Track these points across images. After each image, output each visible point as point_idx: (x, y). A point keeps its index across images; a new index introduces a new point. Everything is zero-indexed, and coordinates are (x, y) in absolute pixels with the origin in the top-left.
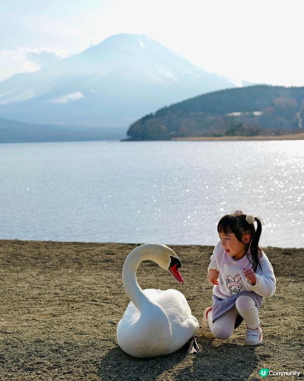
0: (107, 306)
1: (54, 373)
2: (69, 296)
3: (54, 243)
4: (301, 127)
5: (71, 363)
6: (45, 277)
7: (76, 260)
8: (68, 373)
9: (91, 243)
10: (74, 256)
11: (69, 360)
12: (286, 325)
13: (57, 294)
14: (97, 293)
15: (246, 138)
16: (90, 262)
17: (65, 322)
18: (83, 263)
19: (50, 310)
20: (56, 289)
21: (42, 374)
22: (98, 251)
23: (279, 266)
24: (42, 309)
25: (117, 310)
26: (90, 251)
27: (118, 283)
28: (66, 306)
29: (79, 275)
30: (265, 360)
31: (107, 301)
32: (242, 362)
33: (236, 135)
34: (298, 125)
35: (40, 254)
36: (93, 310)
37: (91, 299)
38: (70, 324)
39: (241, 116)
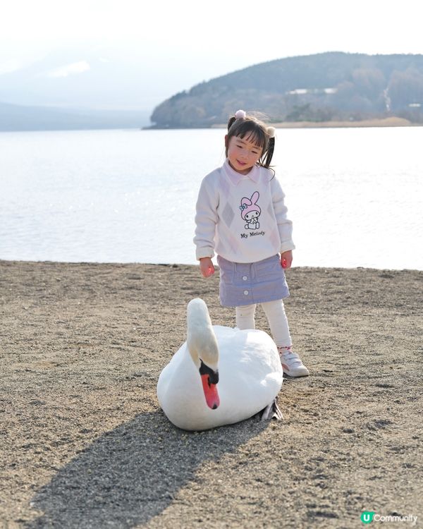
0: (135, 351)
1: (61, 451)
2: (79, 337)
3: (53, 264)
4: (389, 110)
5: (88, 435)
6: (41, 310)
7: (86, 288)
8: (83, 451)
9: (107, 264)
10: (83, 282)
11: (84, 431)
12: (402, 376)
13: (60, 334)
14: (120, 333)
15: (314, 124)
16: (107, 290)
17: (74, 373)
18: (96, 291)
19: (50, 356)
20: (58, 327)
21: (43, 453)
22: (117, 274)
23: (377, 293)
24: (40, 356)
25: (150, 356)
26: (105, 275)
27: (149, 319)
28: (74, 351)
29: (92, 308)
31: (134, 344)
32: (349, 431)
33: (301, 121)
34: (386, 107)
35: (34, 278)
36: (116, 357)
37: (110, 340)
38: (83, 377)
39: (307, 94)
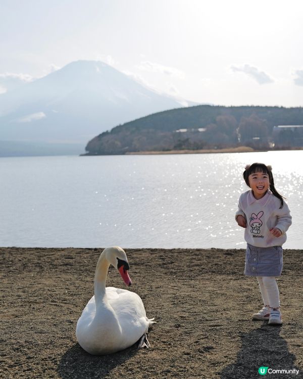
0: (66, 306)
1: (14, 371)
2: (31, 298)
3: (17, 249)
4: (240, 141)
5: (31, 360)
6: (8, 280)
7: (38, 265)
8: (28, 370)
9: (52, 248)
10: (36, 261)
11: (29, 358)
12: (227, 319)
13: (19, 296)
14: (57, 295)
15: (192, 151)
16: (51, 266)
17: (26, 322)
18: (44, 267)
19: (12, 311)
20: (18, 291)
21: (3, 372)
22: (58, 255)
23: (221, 265)
24: (5, 311)
25: (74, 310)
26: (51, 256)
27: (76, 285)
28: (27, 307)
29: (40, 278)
30: (209, 352)
31: (65, 302)
32: (188, 354)
33: (183, 149)
34: (238, 140)
35: (4, 259)
36: (53, 310)
37: (51, 300)
38: (31, 324)
39: (187, 132)
